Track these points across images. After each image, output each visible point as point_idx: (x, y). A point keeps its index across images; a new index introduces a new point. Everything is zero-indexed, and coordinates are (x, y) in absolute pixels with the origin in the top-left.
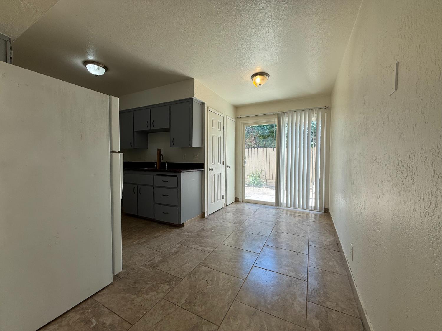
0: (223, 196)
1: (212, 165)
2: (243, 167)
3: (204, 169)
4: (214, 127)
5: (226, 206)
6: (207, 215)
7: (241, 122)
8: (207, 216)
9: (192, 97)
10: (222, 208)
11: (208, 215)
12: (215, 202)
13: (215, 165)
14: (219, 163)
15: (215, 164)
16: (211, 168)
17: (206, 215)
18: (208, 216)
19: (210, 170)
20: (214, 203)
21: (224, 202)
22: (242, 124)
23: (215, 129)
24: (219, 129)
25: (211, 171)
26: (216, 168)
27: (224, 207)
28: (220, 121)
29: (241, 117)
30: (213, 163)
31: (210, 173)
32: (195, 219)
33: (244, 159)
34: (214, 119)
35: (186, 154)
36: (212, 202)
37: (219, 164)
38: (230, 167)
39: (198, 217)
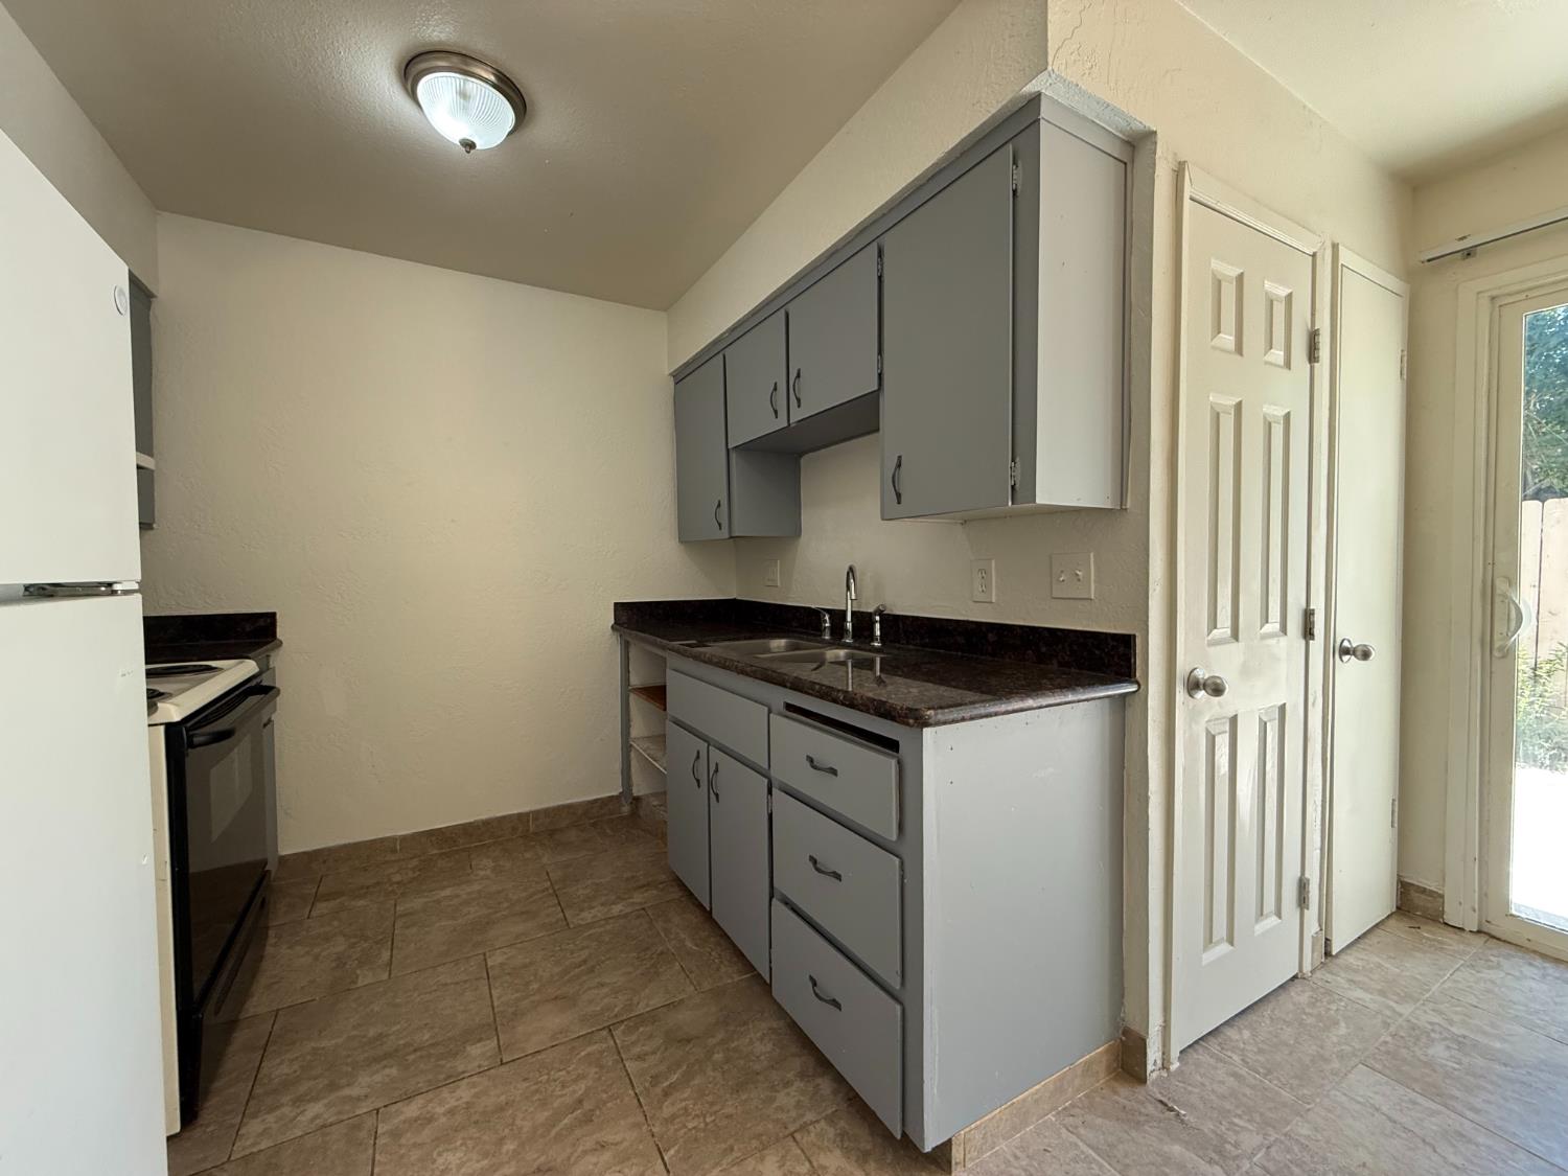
0: (1303, 885)
1: (1212, 650)
2: (1495, 652)
3: (1142, 686)
4: (1227, 339)
5: (1327, 954)
6: (1165, 1053)
7: (1473, 287)
8: (1164, 1067)
9: (1031, 88)
10: (1295, 977)
11: (1175, 1053)
12: (1231, 941)
13: (1241, 645)
14: (1273, 626)
15: (1235, 635)
16: (1202, 674)
17: (1153, 1054)
18: (1175, 1066)
19: (1194, 686)
20: (1224, 948)
21: (1312, 927)
22: (1485, 301)
23: (1239, 349)
24: (1278, 355)
25: (1201, 694)
26: (1246, 672)
27: (1307, 968)
28: (1283, 292)
29: (1468, 253)
30: (1224, 629)
31: (1196, 716)
32: (1059, 1089)
33: (1501, 586)
34: (1234, 272)
35: (993, 562)
36: (1209, 940)
37: (1265, 637)
38: (1366, 655)
39: (1088, 1064)
